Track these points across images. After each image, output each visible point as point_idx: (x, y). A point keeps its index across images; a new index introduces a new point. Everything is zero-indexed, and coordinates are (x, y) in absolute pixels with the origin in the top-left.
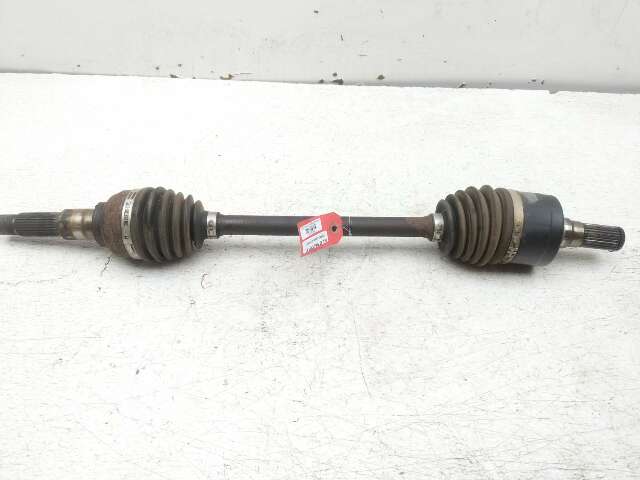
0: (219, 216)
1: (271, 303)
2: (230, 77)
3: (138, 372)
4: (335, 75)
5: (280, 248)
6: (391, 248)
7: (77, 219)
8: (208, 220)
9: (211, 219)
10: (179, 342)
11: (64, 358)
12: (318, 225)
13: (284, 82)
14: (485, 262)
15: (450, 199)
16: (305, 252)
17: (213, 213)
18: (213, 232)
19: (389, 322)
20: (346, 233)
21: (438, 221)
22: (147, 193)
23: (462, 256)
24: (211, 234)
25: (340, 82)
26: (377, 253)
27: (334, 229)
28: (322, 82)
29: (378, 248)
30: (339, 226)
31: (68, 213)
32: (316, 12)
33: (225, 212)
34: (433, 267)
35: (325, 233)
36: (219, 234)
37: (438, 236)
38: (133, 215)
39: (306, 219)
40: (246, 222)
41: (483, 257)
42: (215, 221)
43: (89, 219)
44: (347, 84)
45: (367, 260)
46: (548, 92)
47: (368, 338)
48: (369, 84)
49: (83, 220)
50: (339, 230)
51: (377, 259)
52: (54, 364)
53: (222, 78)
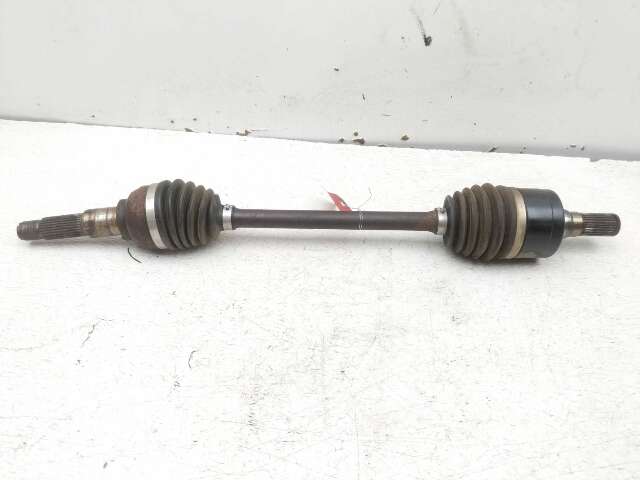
2: (247, 133)
3: (105, 465)
4: (356, 134)
10: (155, 431)
11: (29, 443)
13: (302, 140)
17: (228, 207)
21: (442, 218)
25: (361, 142)
28: (342, 141)
32: (337, 70)
37: (442, 230)
44: (368, 145)
46: (588, 160)
47: (370, 441)
48: (392, 145)
52: (15, 450)
53: (238, 134)
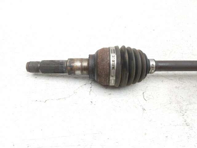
7: (78, 64)
9: (152, 63)
31: (72, 60)
42: (155, 65)
43: (85, 64)
49: (81, 65)
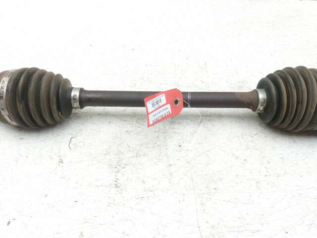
0: (82, 91)
1: (124, 162)
3: (9, 223)
5: (134, 116)
6: (220, 116)
8: (72, 94)
9: (75, 94)
10: (46, 196)
12: (163, 99)
14: (300, 129)
15: (270, 77)
16: (151, 123)
17: (77, 89)
18: (76, 105)
19: (221, 179)
20: (185, 105)
21: (262, 96)
22: (22, 72)
23: (281, 123)
24: (75, 106)
26: (209, 120)
27: (176, 102)
29: (210, 116)
30: (180, 100)
33: (87, 88)
34: (254, 132)
35: (169, 106)
36: (82, 106)
37: (261, 108)
38: (7, 90)
39: (153, 94)
40: (104, 96)
41: (298, 125)
42: (78, 95)
45: (201, 125)
50: (180, 103)
51: (209, 125)
